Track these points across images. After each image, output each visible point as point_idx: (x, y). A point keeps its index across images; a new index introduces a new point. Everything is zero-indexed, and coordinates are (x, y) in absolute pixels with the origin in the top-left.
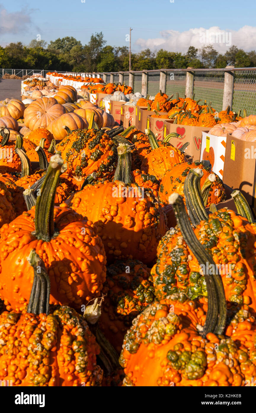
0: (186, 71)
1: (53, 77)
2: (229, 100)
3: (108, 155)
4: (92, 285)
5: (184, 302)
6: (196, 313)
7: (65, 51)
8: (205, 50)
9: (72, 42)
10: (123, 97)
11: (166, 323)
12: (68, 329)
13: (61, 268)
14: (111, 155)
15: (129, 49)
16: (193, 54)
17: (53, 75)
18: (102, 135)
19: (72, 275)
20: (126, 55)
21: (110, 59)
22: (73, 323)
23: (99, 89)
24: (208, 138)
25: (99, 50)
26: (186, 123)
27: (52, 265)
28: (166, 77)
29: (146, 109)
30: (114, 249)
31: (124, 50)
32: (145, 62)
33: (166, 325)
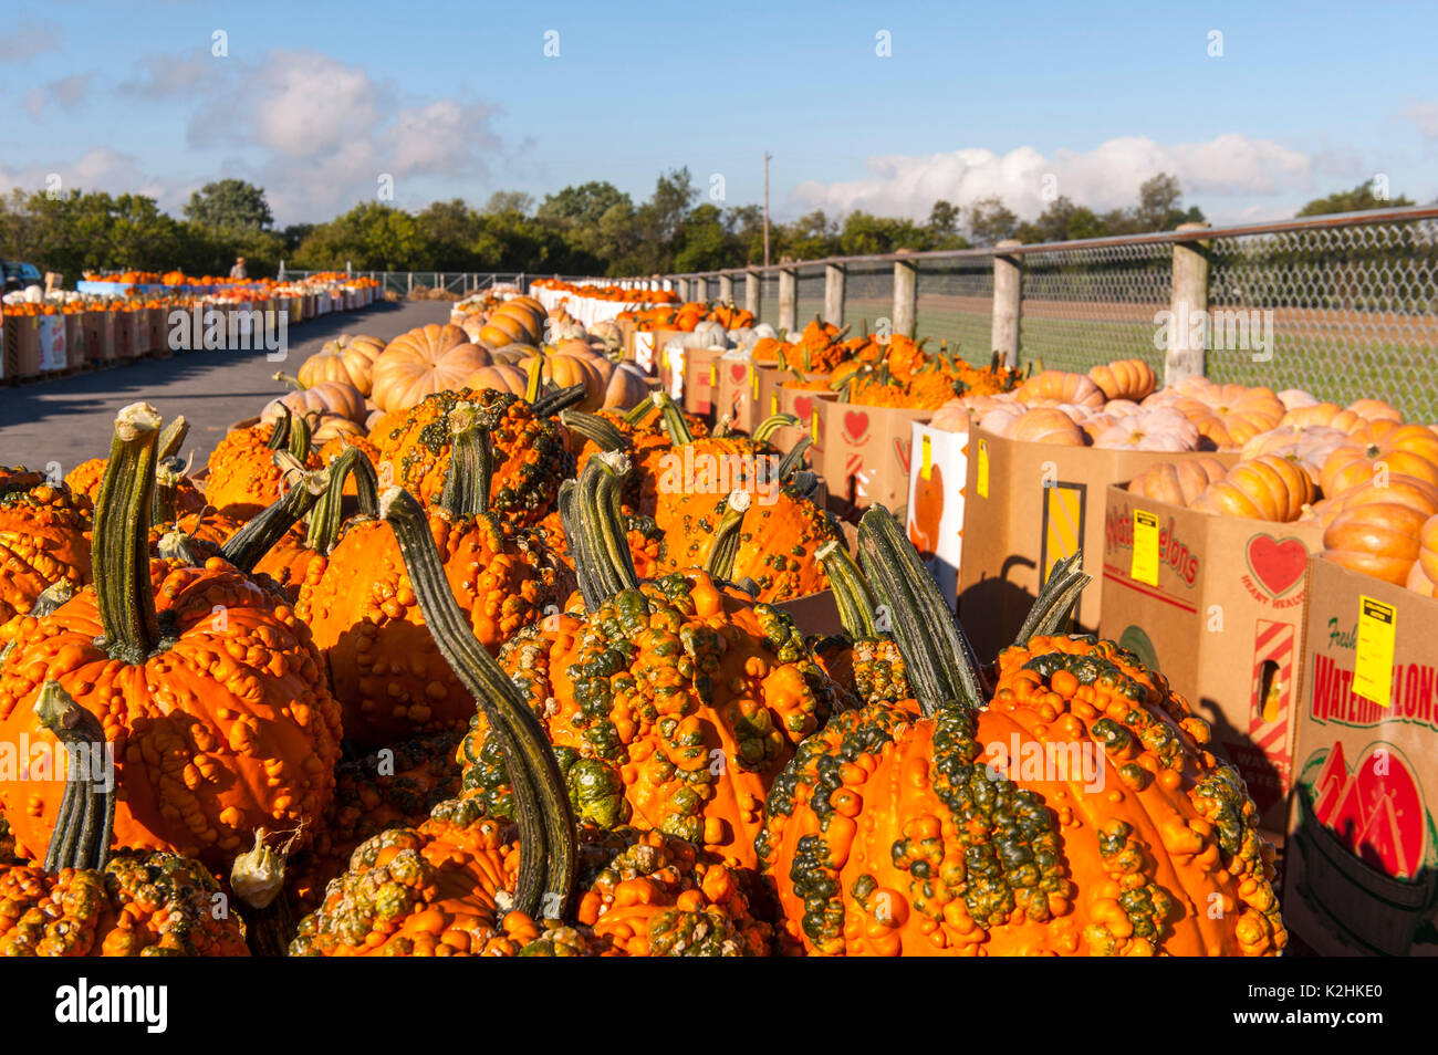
0: (893, 261)
1: (549, 292)
2: (1008, 336)
3: (524, 462)
4: (271, 793)
5: (468, 824)
6: (502, 859)
7: (584, 221)
8: (981, 209)
9: (605, 195)
10: (720, 337)
11: (379, 882)
12: (137, 915)
13: (160, 738)
14: (531, 463)
15: (764, 213)
16: (946, 222)
17: (548, 288)
18: (508, 406)
19: (198, 760)
20: (757, 230)
21: (711, 241)
22: (154, 896)
23: (662, 318)
24: (926, 440)
25: (679, 216)
26: (872, 400)
27: (135, 732)
28: (845, 281)
29: (775, 367)
30: (409, 703)
31: (750, 215)
32: (810, 248)
33: (377, 887)
